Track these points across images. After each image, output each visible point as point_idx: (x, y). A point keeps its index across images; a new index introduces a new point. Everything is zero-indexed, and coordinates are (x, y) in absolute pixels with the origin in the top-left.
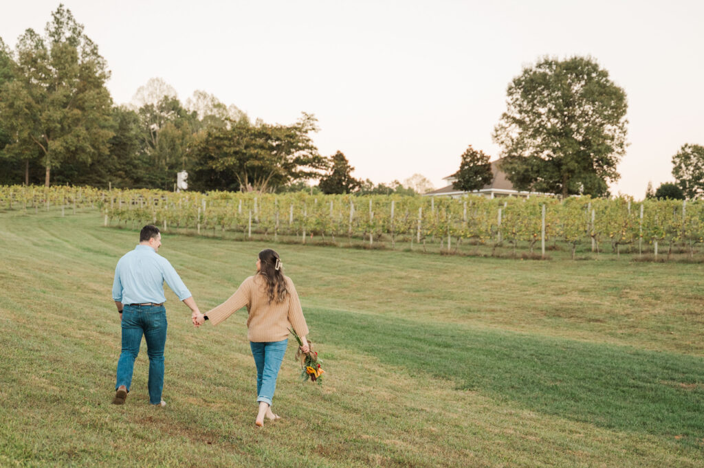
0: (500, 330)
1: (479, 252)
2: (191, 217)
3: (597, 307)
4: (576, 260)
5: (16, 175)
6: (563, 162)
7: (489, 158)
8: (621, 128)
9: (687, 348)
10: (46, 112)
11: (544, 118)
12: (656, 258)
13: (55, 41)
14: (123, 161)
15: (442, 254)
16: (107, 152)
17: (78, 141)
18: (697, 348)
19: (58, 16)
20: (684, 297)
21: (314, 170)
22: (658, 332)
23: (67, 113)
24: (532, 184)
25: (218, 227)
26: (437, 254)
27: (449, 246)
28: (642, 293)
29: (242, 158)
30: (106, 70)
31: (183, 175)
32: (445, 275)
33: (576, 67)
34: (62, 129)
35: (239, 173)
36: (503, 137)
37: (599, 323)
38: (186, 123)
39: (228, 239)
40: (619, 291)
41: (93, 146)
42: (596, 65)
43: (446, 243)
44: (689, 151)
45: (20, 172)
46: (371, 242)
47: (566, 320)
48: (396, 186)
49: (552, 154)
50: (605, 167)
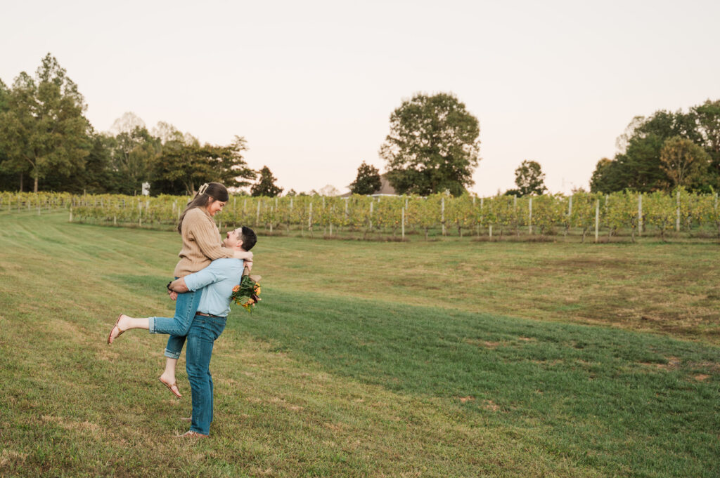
0: (350, 297)
1: (353, 237)
2: (134, 214)
3: (436, 277)
4: (429, 241)
5: (13, 185)
6: (432, 172)
7: (378, 170)
8: (475, 147)
9: (505, 310)
10: (34, 135)
11: (418, 139)
12: (491, 239)
13: (44, 81)
14: (98, 174)
15: (325, 238)
16: (83, 167)
17: (60, 158)
18: (512, 310)
19: (46, 62)
20: (508, 268)
21: (245, 180)
22: (482, 296)
23: (51, 136)
24: (409, 189)
25: (156, 221)
26: (322, 238)
27: (331, 232)
28: (475, 265)
29: (189, 171)
30: (84, 104)
31: (146, 185)
32: (322, 255)
33: (442, 101)
34: (47, 149)
35: (188, 183)
36: (387, 154)
37: (435, 290)
38: (151, 145)
39: (162, 230)
40: (456, 264)
41: (72, 162)
42: (456, 100)
43: (328, 230)
44: (527, 166)
45: (15, 183)
46: (271, 230)
47: (409, 288)
48: (313, 194)
49: (424, 166)
50: (463, 176)
